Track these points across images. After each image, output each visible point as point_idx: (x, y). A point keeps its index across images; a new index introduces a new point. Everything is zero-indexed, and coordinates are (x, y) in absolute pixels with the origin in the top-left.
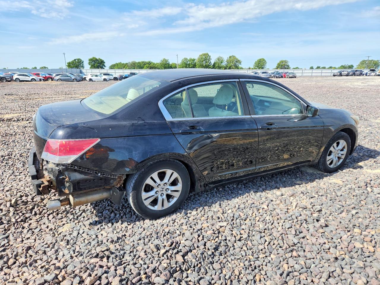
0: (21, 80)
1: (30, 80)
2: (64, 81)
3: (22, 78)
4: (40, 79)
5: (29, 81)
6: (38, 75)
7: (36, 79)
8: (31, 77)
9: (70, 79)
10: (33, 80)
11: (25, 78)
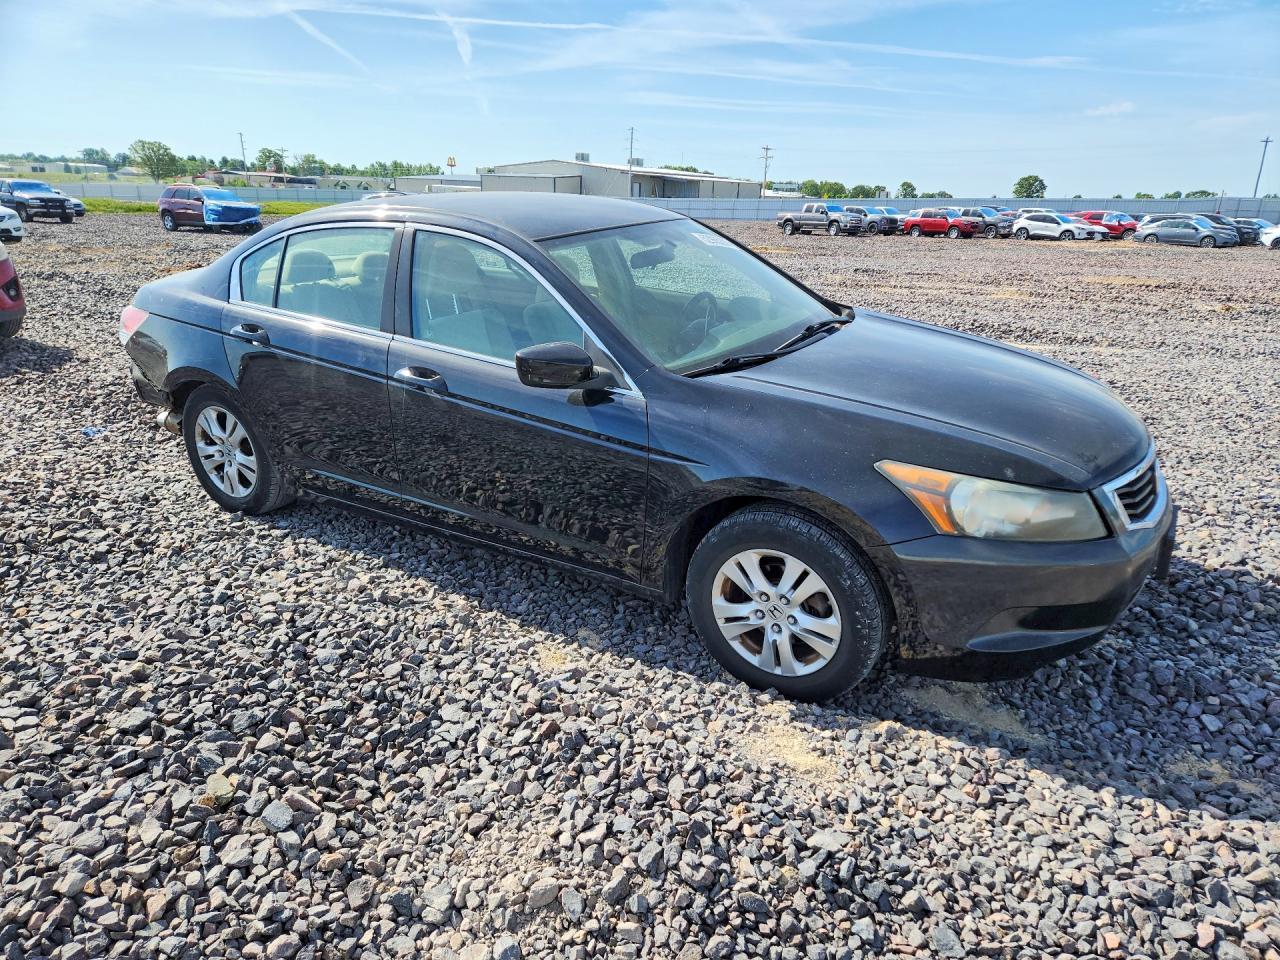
0: (1031, 233)
1: (1057, 235)
2: (1167, 242)
3: (1037, 228)
4: (1089, 233)
5: (1053, 239)
6: (1095, 219)
7: (1076, 232)
8: (1065, 226)
9: (1191, 236)
10: (1068, 234)
11: (1046, 228)
